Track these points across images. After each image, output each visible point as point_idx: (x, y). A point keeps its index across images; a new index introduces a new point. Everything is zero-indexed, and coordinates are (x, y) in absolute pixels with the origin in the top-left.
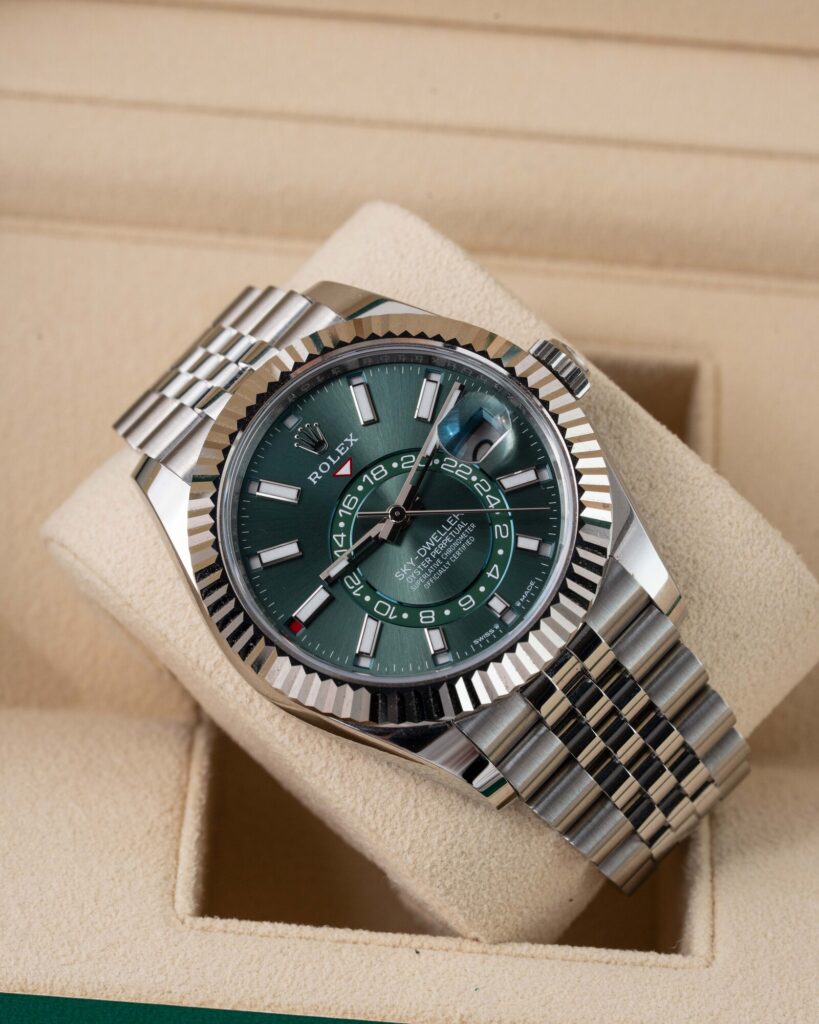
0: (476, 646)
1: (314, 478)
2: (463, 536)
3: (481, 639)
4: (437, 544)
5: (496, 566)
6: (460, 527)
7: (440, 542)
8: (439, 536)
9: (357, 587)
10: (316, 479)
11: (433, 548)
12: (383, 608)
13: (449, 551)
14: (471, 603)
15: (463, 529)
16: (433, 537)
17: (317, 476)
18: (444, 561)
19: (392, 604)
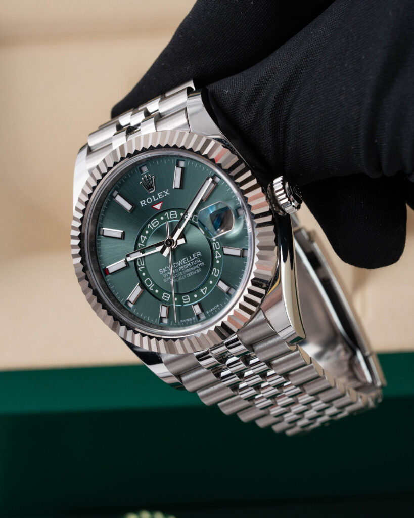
0: (181, 323)
1: (143, 203)
2: (197, 266)
3: (184, 321)
4: (184, 264)
5: (206, 288)
6: (197, 261)
7: (185, 264)
8: (186, 261)
9: (141, 266)
10: (143, 205)
11: (181, 265)
12: (148, 282)
13: (188, 270)
14: (188, 300)
15: (198, 263)
16: (184, 260)
17: (144, 203)
18: (183, 275)
19: (154, 283)
